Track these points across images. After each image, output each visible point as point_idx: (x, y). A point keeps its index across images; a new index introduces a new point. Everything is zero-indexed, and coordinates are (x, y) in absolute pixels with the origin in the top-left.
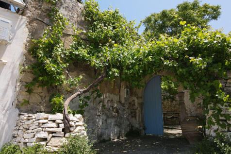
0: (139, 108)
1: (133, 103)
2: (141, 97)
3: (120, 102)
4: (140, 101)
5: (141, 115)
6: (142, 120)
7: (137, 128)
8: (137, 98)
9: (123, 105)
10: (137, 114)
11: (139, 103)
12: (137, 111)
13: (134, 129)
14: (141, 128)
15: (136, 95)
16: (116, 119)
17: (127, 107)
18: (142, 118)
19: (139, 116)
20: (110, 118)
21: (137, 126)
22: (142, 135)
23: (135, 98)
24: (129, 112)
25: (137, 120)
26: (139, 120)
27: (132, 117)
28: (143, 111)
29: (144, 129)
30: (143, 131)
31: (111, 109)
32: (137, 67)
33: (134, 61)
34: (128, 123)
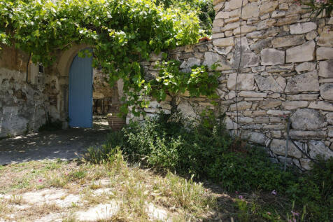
0: (60, 93)
1: (52, 85)
2: (64, 77)
3: (28, 82)
4: (63, 82)
5: (63, 102)
6: (65, 109)
7: (58, 120)
8: (59, 78)
9: (35, 87)
10: (59, 101)
11: (61, 86)
12: (58, 96)
13: (53, 121)
14: (63, 119)
15: (57, 73)
16: (21, 106)
17: (42, 91)
18: (65, 106)
19: (61, 103)
20: (10, 106)
21: (58, 116)
22: (63, 128)
23: (54, 78)
24: (47, 98)
25: (59, 109)
26: (60, 108)
27: (51, 104)
28: (67, 98)
29: (68, 120)
30: (66, 123)
31: (11, 92)
32: (37, 33)
33: (32, 23)
34: (44, 113)
